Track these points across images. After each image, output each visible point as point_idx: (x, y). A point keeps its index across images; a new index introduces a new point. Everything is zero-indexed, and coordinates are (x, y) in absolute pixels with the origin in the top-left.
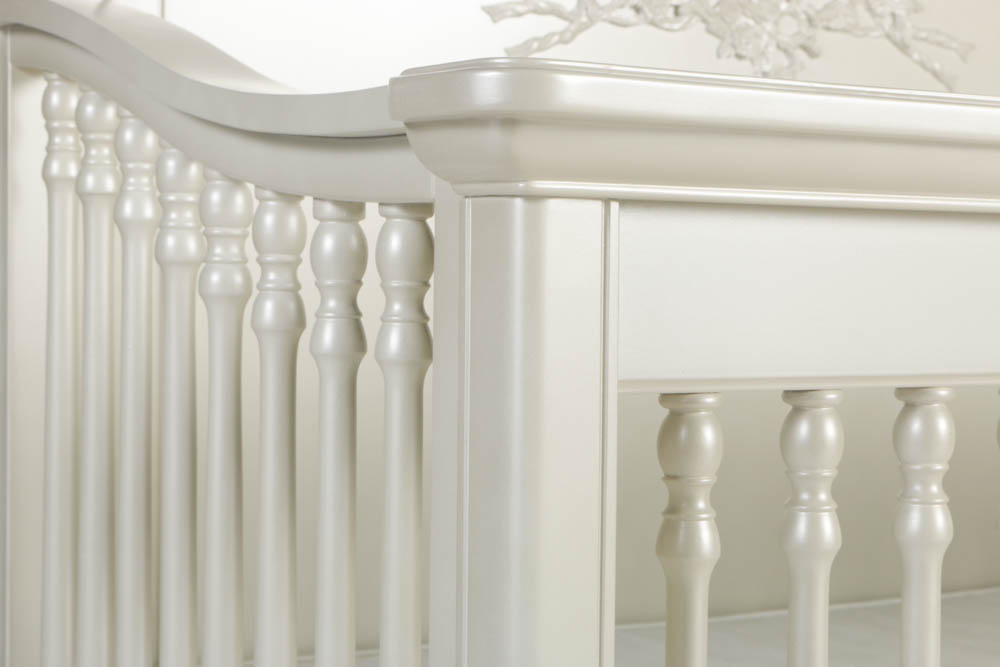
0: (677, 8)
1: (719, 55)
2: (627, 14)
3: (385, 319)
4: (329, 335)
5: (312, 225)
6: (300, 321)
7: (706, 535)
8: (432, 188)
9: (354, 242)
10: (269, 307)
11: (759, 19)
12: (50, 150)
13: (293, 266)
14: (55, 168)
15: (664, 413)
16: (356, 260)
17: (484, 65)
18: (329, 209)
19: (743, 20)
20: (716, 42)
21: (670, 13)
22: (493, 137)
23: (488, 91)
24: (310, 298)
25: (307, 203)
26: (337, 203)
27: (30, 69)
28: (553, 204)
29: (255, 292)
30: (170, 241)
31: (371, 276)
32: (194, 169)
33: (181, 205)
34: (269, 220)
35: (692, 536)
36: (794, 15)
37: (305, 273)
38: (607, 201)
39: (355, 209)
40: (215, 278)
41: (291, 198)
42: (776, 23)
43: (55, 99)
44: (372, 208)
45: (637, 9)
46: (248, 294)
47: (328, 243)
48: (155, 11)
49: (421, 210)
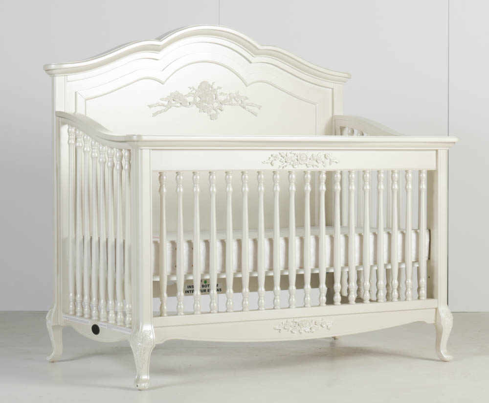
0: (190, 103)
1: (199, 112)
2: (178, 105)
3: (125, 165)
4: (118, 167)
5: (115, 152)
6: (114, 165)
7: (165, 190)
8: (130, 148)
9: (121, 154)
10: (109, 164)
11: (208, 104)
12: (69, 139)
13: (113, 158)
14: (70, 141)
15: (159, 175)
16: (122, 156)
17: (134, 135)
18: (118, 150)
19: (204, 104)
20: (199, 109)
21: (188, 104)
22: (136, 143)
23: (135, 138)
24: (115, 162)
25: (115, 149)
26: (119, 149)
27: (64, 124)
28: (144, 150)
29: (107, 162)
30: (93, 154)
31: (123, 159)
32: (97, 143)
33: (95, 149)
34: (109, 151)
35: (163, 191)
36: (217, 102)
37: (115, 159)
38: (150, 149)
39: (121, 150)
40: (101, 160)
41: (112, 148)
42: (213, 105)
43: (70, 130)
44: (123, 150)
45: (181, 104)
46: (106, 162)
47: (118, 155)
48: (84, 114)
49: (129, 150)
